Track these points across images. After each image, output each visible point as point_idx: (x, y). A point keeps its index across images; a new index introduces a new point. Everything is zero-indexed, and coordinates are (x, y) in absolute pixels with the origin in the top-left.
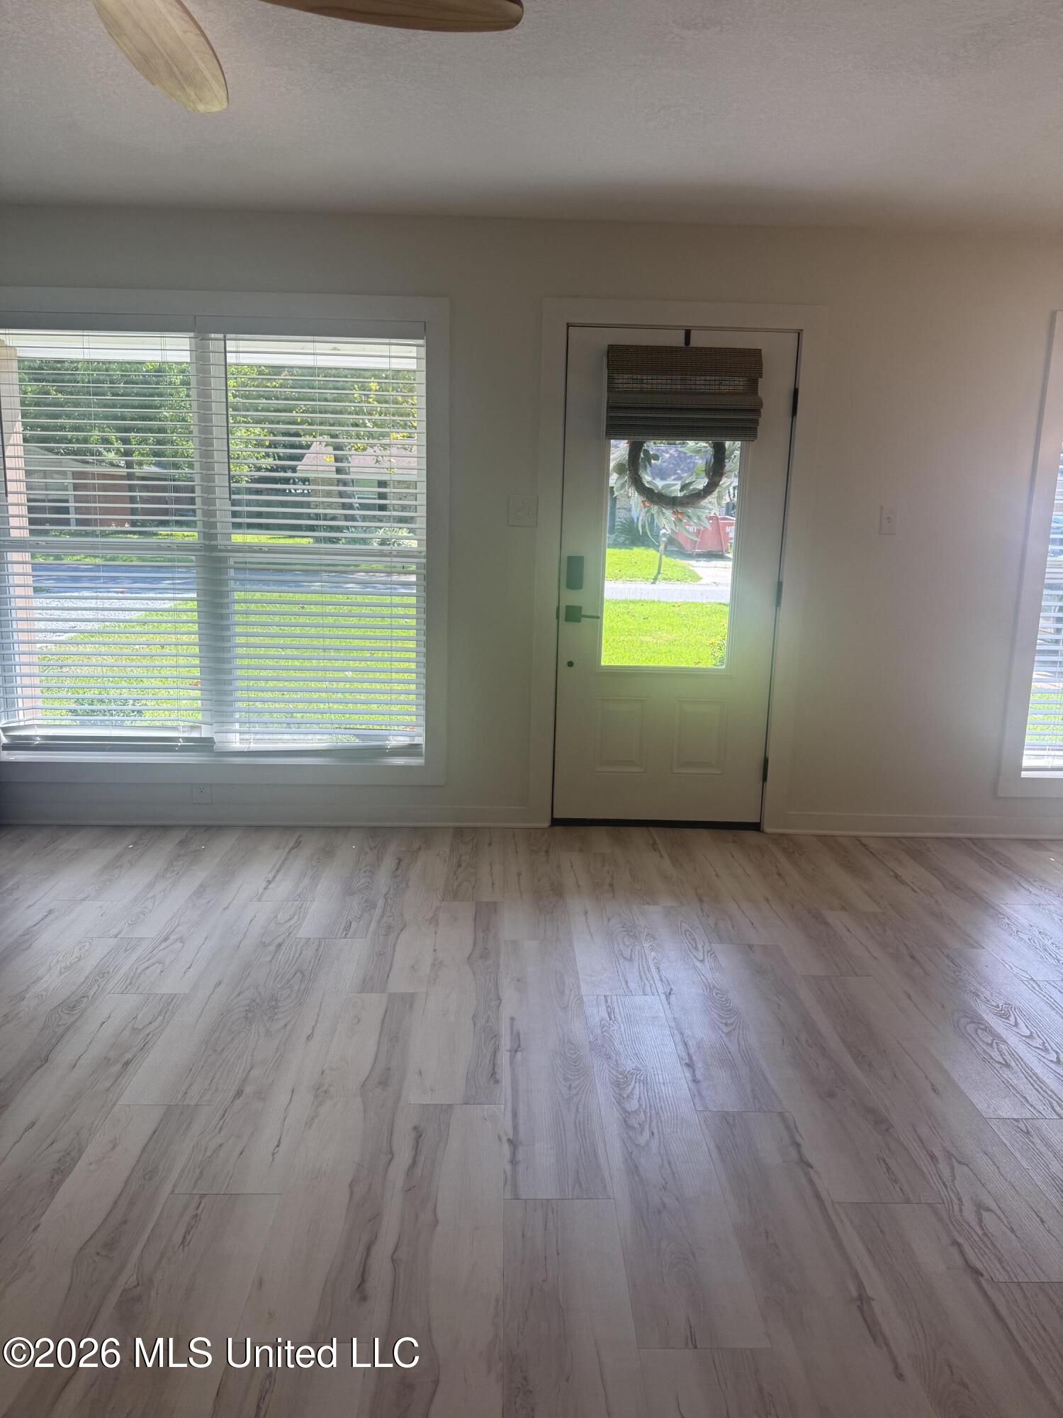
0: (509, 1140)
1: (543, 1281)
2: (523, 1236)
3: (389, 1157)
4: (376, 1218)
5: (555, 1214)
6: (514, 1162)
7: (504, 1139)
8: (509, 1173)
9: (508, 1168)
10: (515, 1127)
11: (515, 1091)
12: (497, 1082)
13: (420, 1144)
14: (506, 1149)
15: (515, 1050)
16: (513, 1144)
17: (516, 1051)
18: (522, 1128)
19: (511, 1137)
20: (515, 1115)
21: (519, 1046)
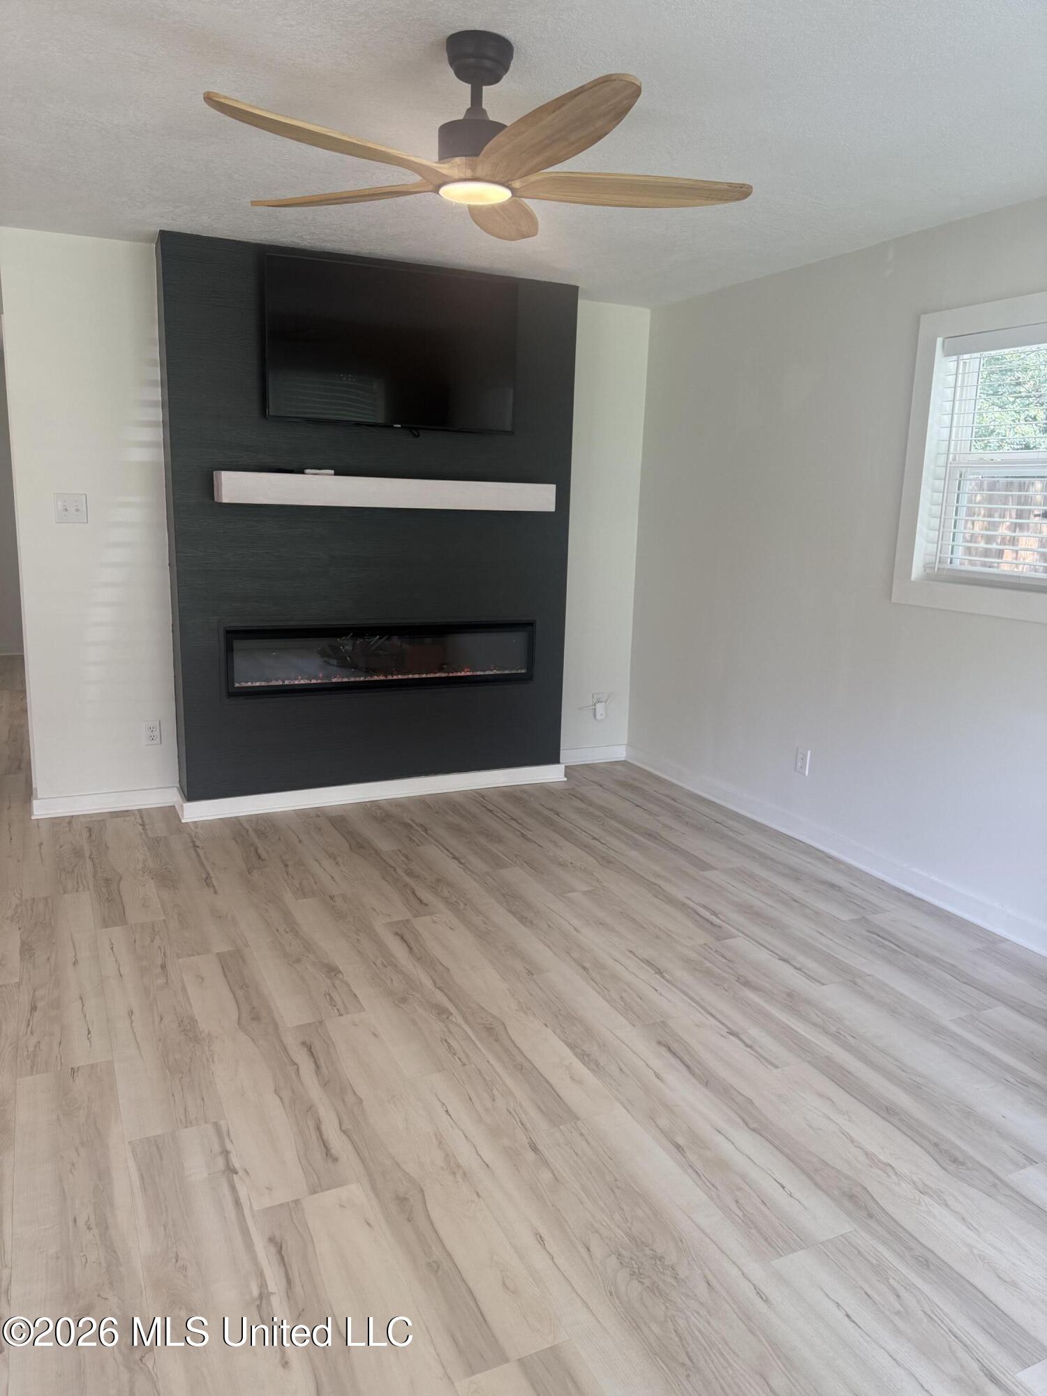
0: (236, 1173)
1: (182, 1078)
2: (203, 1099)
3: (344, 1128)
4: (325, 1084)
5: (178, 1119)
6: (226, 1153)
7: (241, 1173)
8: (227, 1141)
9: (229, 1146)
10: (233, 1188)
11: (245, 1233)
12: (272, 1240)
13: (323, 1147)
14: (236, 1163)
15: (264, 1296)
16: (230, 1170)
17: (261, 1297)
18: (226, 1190)
19: (234, 1175)
20: (237, 1203)
21: (259, 1307)
